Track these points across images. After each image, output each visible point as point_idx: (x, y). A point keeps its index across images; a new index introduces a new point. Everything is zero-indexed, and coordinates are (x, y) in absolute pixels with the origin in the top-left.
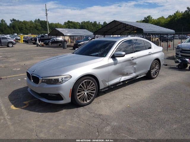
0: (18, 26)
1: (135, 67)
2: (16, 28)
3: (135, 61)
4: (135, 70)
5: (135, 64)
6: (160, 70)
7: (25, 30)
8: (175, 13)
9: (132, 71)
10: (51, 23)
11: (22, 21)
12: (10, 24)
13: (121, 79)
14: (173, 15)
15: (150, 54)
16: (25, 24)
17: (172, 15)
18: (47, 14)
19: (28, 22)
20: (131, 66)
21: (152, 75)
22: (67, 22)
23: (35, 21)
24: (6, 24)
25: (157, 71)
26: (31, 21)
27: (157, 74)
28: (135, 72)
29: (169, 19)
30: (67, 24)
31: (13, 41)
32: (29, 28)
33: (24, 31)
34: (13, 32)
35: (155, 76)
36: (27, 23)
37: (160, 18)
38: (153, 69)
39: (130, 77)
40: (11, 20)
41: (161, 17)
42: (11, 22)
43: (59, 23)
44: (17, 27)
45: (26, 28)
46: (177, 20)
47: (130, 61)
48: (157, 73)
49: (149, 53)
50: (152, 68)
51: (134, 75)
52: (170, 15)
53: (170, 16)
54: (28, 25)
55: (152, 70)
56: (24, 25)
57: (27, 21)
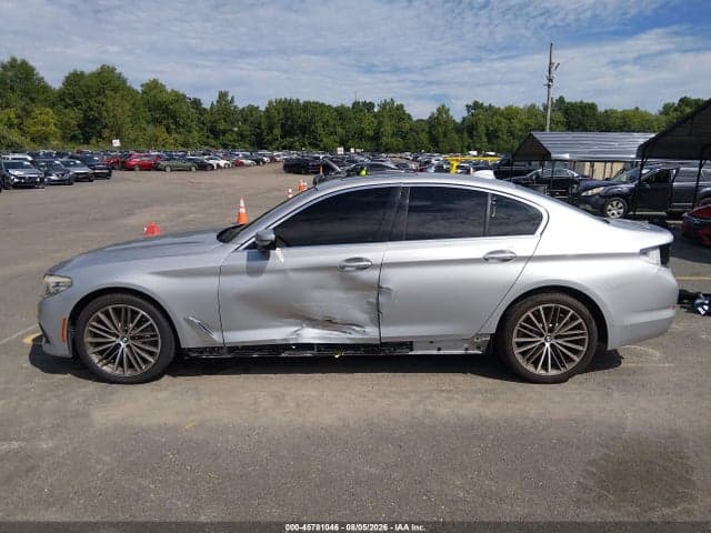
0: (486, 125)
1: (371, 300)
2: (478, 133)
3: (367, 275)
7: (505, 137)
9: (361, 317)
10: (606, 112)
12: (464, 119)
16: (510, 119)
18: (550, 80)
21: (521, 361)
22: (677, 102)
25: (572, 351)
27: (570, 365)
28: (375, 324)
30: (676, 110)
32: (521, 130)
33: (502, 142)
34: (466, 144)
35: (553, 372)
36: (518, 113)
40: (467, 106)
42: (469, 111)
43: (642, 109)
44: (481, 129)
45: (511, 133)
54: (521, 121)
56: (504, 120)
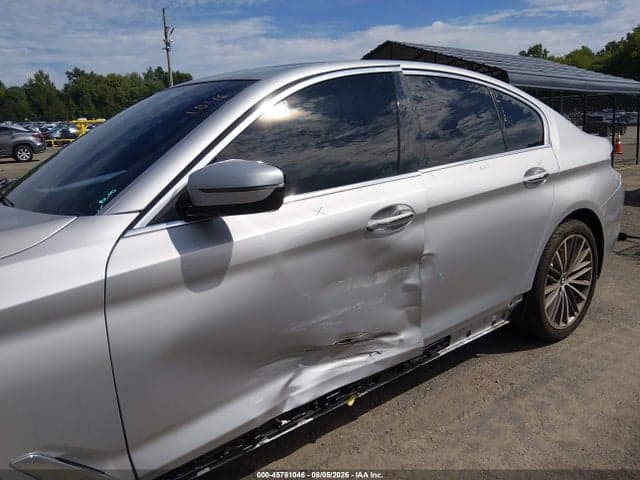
0: (90, 93)
1: (412, 281)
2: (84, 99)
3: (409, 236)
4: (417, 302)
5: (415, 257)
6: (598, 282)
7: (112, 104)
8: (632, 32)
9: (397, 315)
11: (105, 75)
12: (67, 86)
13: (287, 389)
14: (622, 42)
15: (536, 183)
16: (114, 86)
17: (619, 40)
18: (168, 44)
19: (125, 78)
20: (381, 279)
21: (550, 319)
23: (148, 75)
24: (52, 87)
25: (581, 288)
26: (134, 76)
27: (580, 307)
28: (416, 321)
29: (610, 56)
31: (31, 138)
34: (74, 111)
35: (571, 320)
36: (122, 81)
37: (577, 52)
38: (558, 277)
39: (377, 358)
40: (68, 73)
41: (580, 48)
42: (70, 79)
44: (87, 96)
46: (637, 58)
47: (366, 242)
48: (580, 299)
49: (529, 173)
50: (546, 273)
51: (409, 340)
52: (612, 41)
53: (612, 46)
54: (125, 89)
55: (550, 283)
56: (109, 88)
57: (119, 76)
